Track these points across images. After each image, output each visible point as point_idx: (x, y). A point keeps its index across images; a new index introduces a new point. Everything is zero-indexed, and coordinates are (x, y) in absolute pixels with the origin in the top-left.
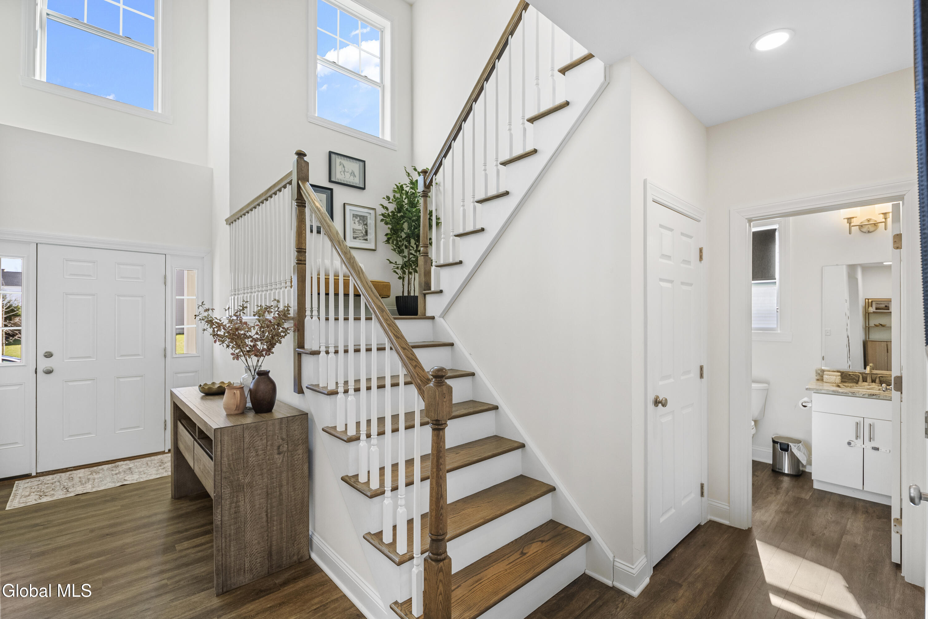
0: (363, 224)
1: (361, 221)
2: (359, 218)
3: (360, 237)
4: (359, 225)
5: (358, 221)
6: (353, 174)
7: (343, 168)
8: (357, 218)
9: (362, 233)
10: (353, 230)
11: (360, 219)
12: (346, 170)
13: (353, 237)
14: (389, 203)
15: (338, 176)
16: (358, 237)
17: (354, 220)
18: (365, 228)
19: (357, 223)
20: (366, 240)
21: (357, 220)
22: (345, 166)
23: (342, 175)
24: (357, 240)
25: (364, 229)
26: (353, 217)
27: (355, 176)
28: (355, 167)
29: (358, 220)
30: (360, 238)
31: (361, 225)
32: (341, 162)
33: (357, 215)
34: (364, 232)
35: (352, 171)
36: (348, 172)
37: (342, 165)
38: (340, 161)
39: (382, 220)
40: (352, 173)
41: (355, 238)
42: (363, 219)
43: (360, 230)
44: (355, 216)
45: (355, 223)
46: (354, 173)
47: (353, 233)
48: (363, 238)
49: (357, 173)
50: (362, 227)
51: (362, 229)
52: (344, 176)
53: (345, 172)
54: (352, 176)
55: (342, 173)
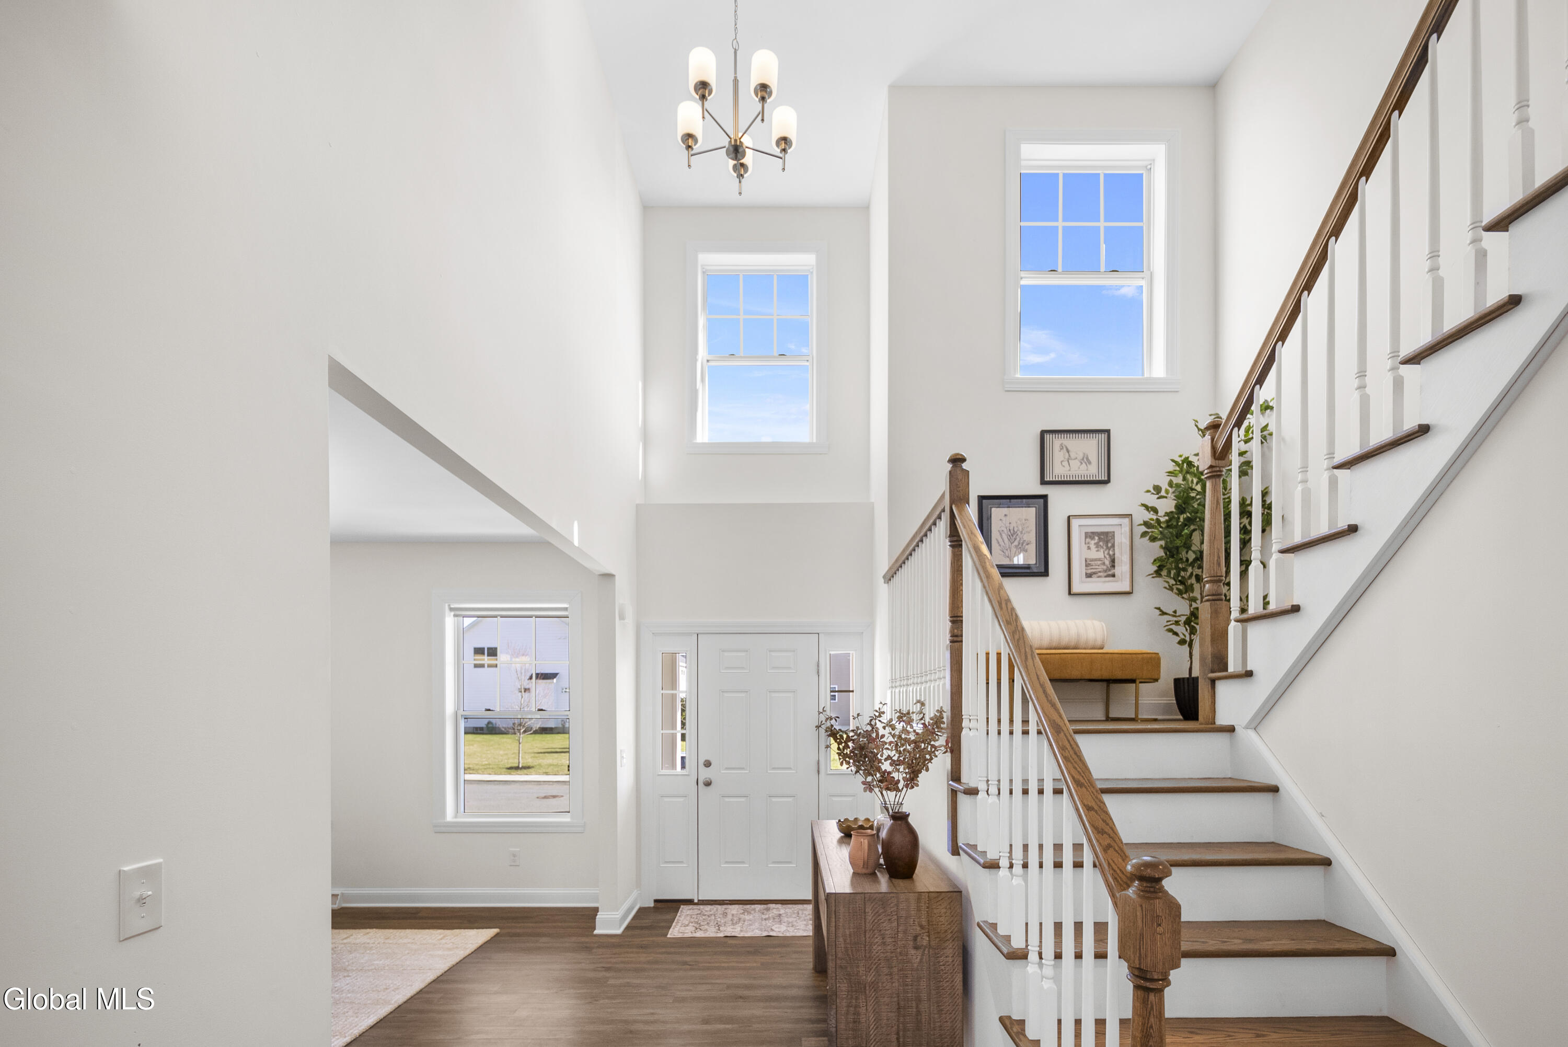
0: (1105, 547)
1: (1101, 543)
2: (1097, 538)
3: (1100, 572)
4: (1098, 551)
5: (1095, 544)
6: (1086, 460)
7: (1067, 454)
8: (1093, 539)
9: (1104, 564)
10: (1086, 561)
11: (1099, 538)
12: (1073, 455)
13: (1086, 574)
14: (1158, 498)
15: (1058, 470)
16: (1095, 573)
17: (1089, 543)
18: (1110, 555)
19: (1093, 546)
20: (1113, 576)
21: (1093, 542)
22: (1069, 449)
23: (1064, 466)
24: (1094, 579)
25: (1107, 556)
26: (1086, 537)
27: (1090, 463)
28: (1091, 446)
29: (1096, 541)
30: (1100, 574)
31: (1102, 551)
32: (1062, 444)
33: (1093, 533)
34: (1107, 562)
35: (1084, 454)
36: (1076, 458)
37: (1065, 449)
38: (1062, 442)
39: (1144, 534)
40: (1083, 459)
41: (1089, 576)
42: (1106, 539)
43: (1099, 560)
44: (1090, 535)
45: (1089, 548)
46: (1087, 459)
47: (1086, 566)
48: (1106, 574)
49: (1093, 458)
50: (1104, 553)
51: (1105, 557)
52: (1068, 468)
53: (1070, 461)
54: (1084, 464)
55: (1065, 463)
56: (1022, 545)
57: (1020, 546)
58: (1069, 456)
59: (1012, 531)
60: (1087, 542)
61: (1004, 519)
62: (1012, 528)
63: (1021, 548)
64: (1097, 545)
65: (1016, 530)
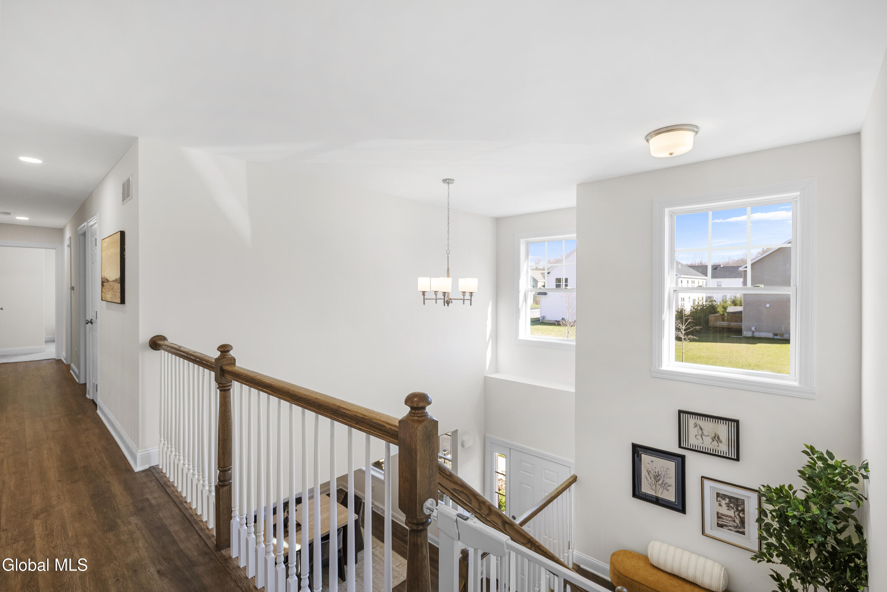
0: (735, 509)
1: (731, 505)
2: (727, 499)
3: (731, 526)
4: (728, 509)
5: (726, 504)
6: (716, 438)
7: (701, 431)
8: (724, 499)
9: (734, 521)
10: (718, 514)
11: (730, 501)
12: (706, 433)
13: (718, 524)
15: (693, 441)
16: (725, 525)
17: (720, 501)
18: (740, 516)
19: (724, 505)
20: (743, 533)
21: (724, 502)
22: (702, 427)
23: (698, 439)
24: (724, 530)
25: (738, 517)
26: (718, 497)
27: (721, 442)
28: (723, 430)
29: (727, 502)
30: (730, 528)
31: (732, 511)
32: (696, 423)
33: (724, 495)
34: (737, 521)
35: (716, 433)
37: (698, 427)
38: (696, 421)
40: (715, 437)
41: (720, 526)
42: (736, 503)
43: (730, 517)
44: (721, 496)
45: (720, 505)
46: (718, 438)
47: (718, 517)
48: (736, 530)
50: (734, 513)
51: (735, 516)
52: (702, 442)
53: (703, 436)
54: (715, 441)
55: (699, 437)
56: (665, 486)
57: (663, 486)
58: (703, 433)
59: (657, 474)
60: (718, 500)
61: (651, 464)
64: (728, 505)
65: (660, 473)
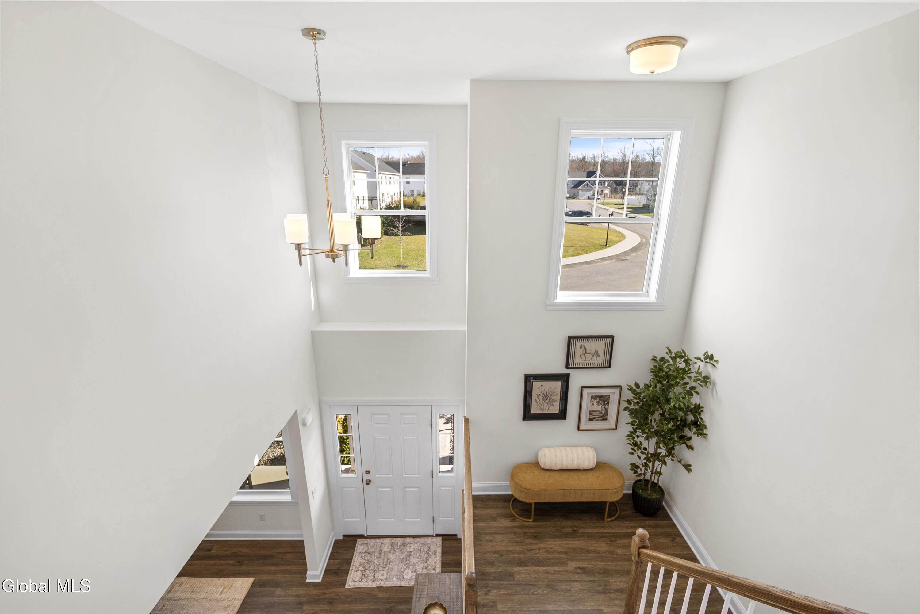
0: (603, 404)
1: (601, 402)
2: (598, 399)
3: (598, 417)
4: (598, 406)
5: (597, 402)
7: (585, 350)
8: (596, 399)
9: (601, 413)
10: (590, 411)
11: (600, 399)
12: (588, 351)
13: (589, 419)
15: (578, 360)
16: (595, 418)
19: (595, 404)
20: (606, 420)
22: (586, 347)
23: (582, 358)
24: (594, 421)
25: (604, 409)
26: (591, 398)
28: (600, 346)
30: (598, 419)
31: (601, 406)
32: (582, 344)
33: (597, 396)
34: (603, 412)
35: (596, 350)
36: (590, 353)
37: (583, 347)
38: (581, 343)
40: (594, 354)
41: (591, 420)
42: (604, 400)
43: (599, 411)
44: (594, 398)
45: (593, 405)
46: (597, 353)
47: (590, 414)
48: (601, 419)
49: (601, 353)
50: (602, 407)
51: (602, 409)
53: (586, 355)
54: (595, 357)
55: (583, 356)
56: (551, 402)
57: (550, 403)
58: (586, 352)
59: (545, 395)
60: (592, 401)
61: (541, 388)
62: (545, 393)
63: (551, 403)
64: (598, 403)
65: (548, 394)
